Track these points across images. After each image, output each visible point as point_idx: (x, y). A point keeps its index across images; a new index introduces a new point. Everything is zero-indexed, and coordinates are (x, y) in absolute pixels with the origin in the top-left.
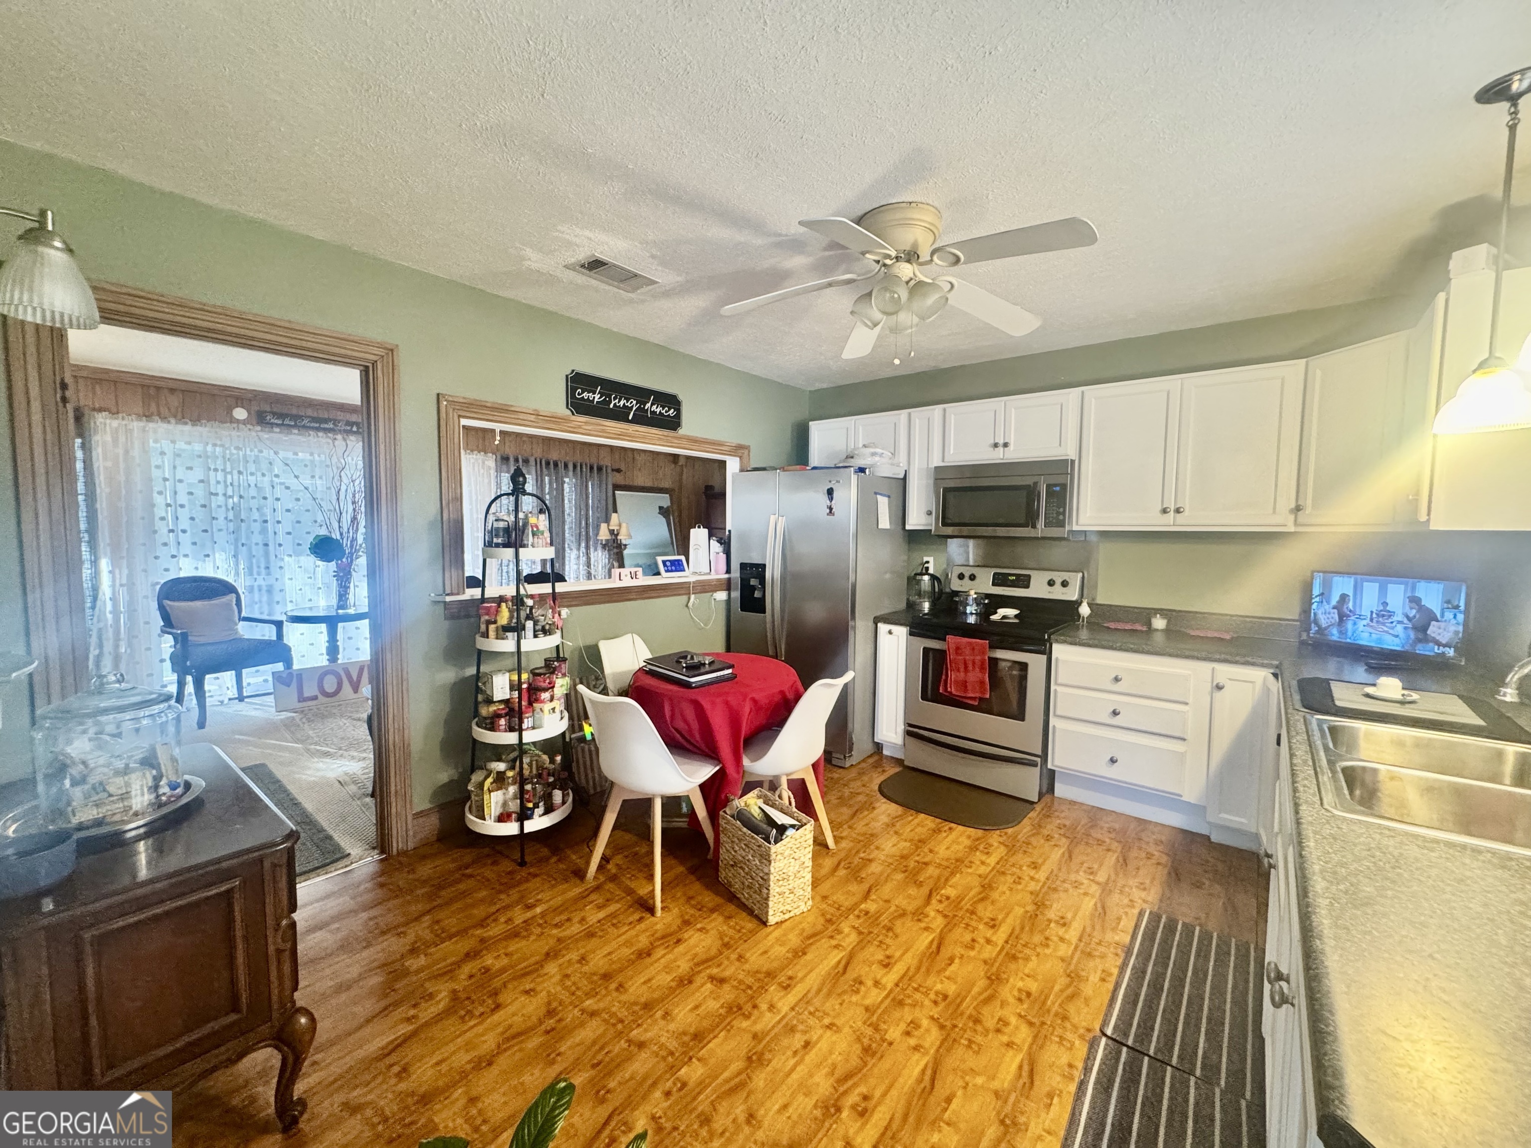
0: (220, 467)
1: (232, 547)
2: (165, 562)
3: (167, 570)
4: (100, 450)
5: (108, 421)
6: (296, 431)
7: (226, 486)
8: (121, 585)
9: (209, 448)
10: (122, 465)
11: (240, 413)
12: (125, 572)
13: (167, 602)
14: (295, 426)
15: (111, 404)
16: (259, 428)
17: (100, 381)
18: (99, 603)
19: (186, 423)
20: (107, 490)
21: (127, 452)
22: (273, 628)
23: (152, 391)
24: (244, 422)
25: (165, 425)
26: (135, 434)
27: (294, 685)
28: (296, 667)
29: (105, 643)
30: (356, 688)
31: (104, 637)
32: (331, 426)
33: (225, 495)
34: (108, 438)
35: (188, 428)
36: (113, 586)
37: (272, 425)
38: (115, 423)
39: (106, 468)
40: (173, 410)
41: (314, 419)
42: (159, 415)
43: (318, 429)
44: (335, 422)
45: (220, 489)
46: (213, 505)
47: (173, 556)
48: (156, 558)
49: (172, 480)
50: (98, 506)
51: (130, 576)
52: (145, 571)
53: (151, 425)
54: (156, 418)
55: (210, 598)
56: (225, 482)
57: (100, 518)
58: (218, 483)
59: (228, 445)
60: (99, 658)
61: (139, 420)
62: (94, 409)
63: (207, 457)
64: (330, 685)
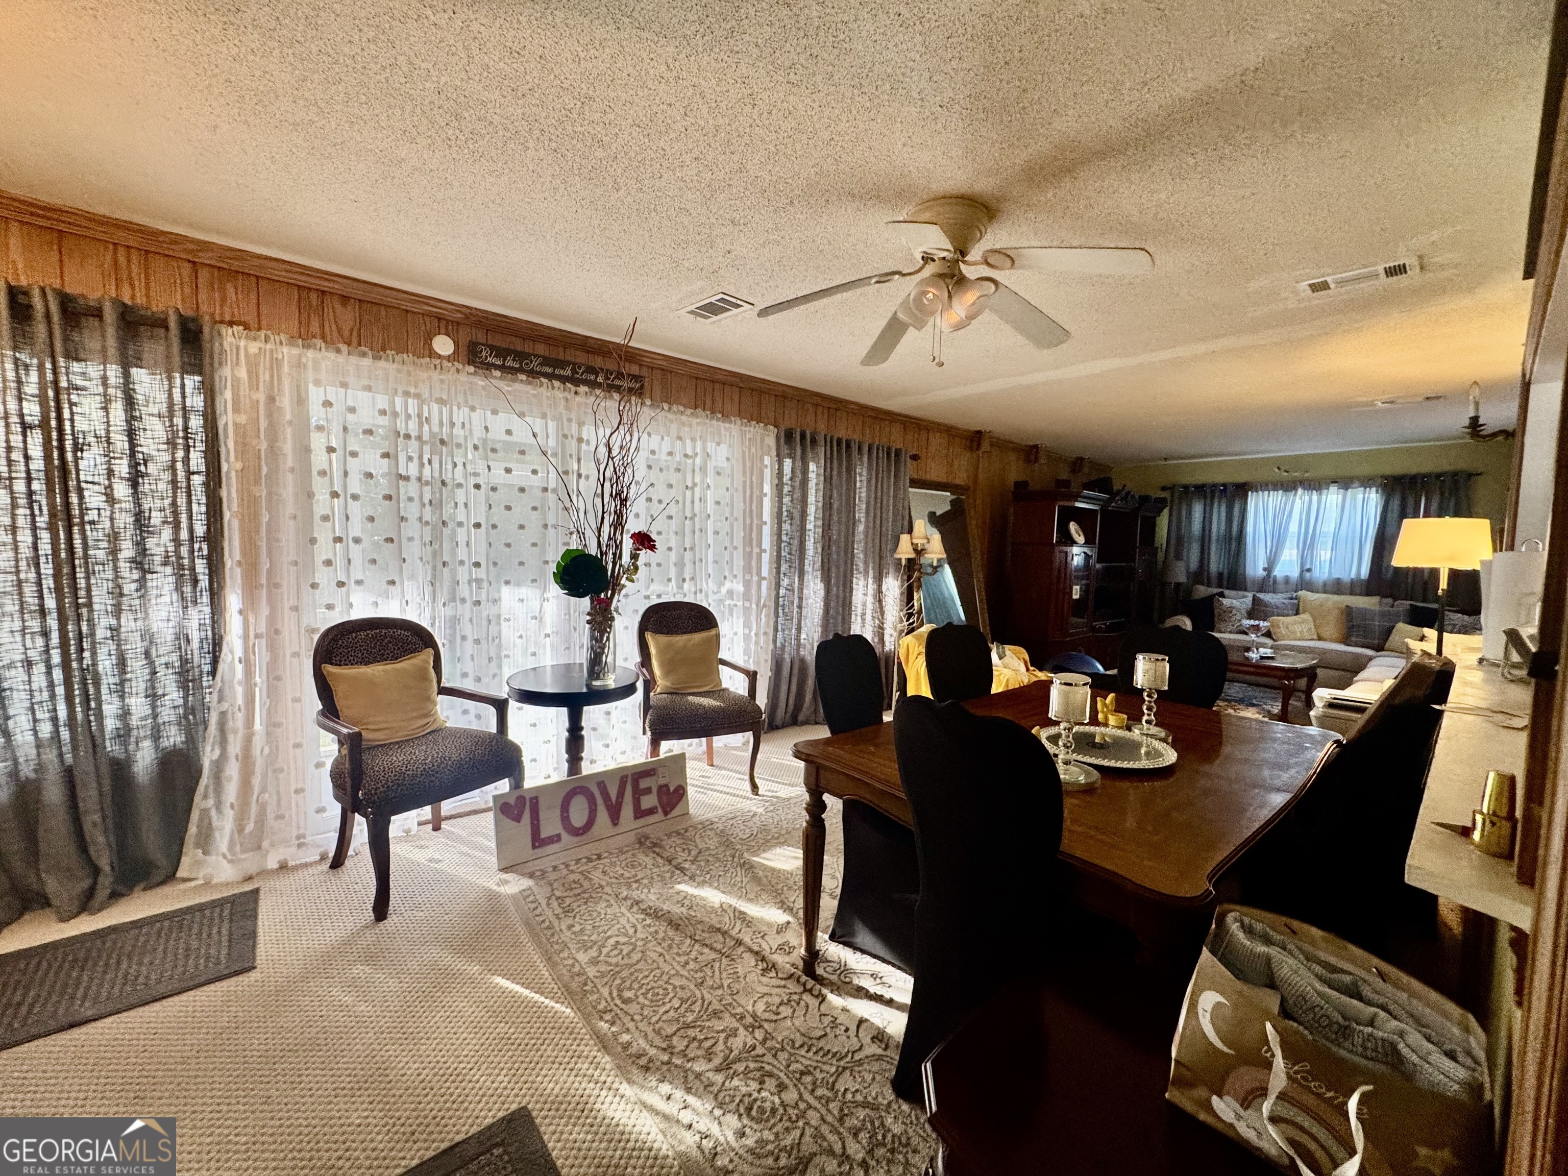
0: (413, 432)
1: (429, 568)
2: (327, 592)
3: (330, 607)
4: (228, 395)
5: (242, 343)
6: (523, 377)
7: (422, 465)
8: (257, 636)
9: (398, 401)
10: (263, 424)
11: (443, 345)
12: (265, 611)
13: (328, 668)
14: (521, 370)
15: (251, 319)
16: (471, 369)
17: (234, 274)
18: (221, 667)
19: (364, 355)
20: (239, 465)
21: (271, 399)
22: (491, 712)
23: (313, 296)
24: (448, 358)
25: (332, 355)
26: (286, 369)
27: (527, 817)
28: (528, 784)
29: (231, 738)
30: (615, 818)
31: (230, 724)
32: (568, 372)
34: (242, 373)
35: (367, 362)
36: (246, 637)
37: (489, 366)
38: (254, 347)
39: (236, 425)
40: (346, 333)
41: (546, 361)
42: (323, 337)
43: (550, 377)
44: (575, 366)
45: (413, 470)
46: (403, 497)
47: (341, 584)
48: (314, 586)
49: (340, 452)
50: (224, 493)
51: (272, 619)
52: (295, 609)
53: (310, 354)
54: (319, 342)
55: (395, 658)
56: (421, 457)
57: (227, 515)
58: (410, 459)
59: (426, 395)
60: (219, 766)
61: (291, 344)
62: (222, 322)
63: (395, 414)
64: (578, 814)
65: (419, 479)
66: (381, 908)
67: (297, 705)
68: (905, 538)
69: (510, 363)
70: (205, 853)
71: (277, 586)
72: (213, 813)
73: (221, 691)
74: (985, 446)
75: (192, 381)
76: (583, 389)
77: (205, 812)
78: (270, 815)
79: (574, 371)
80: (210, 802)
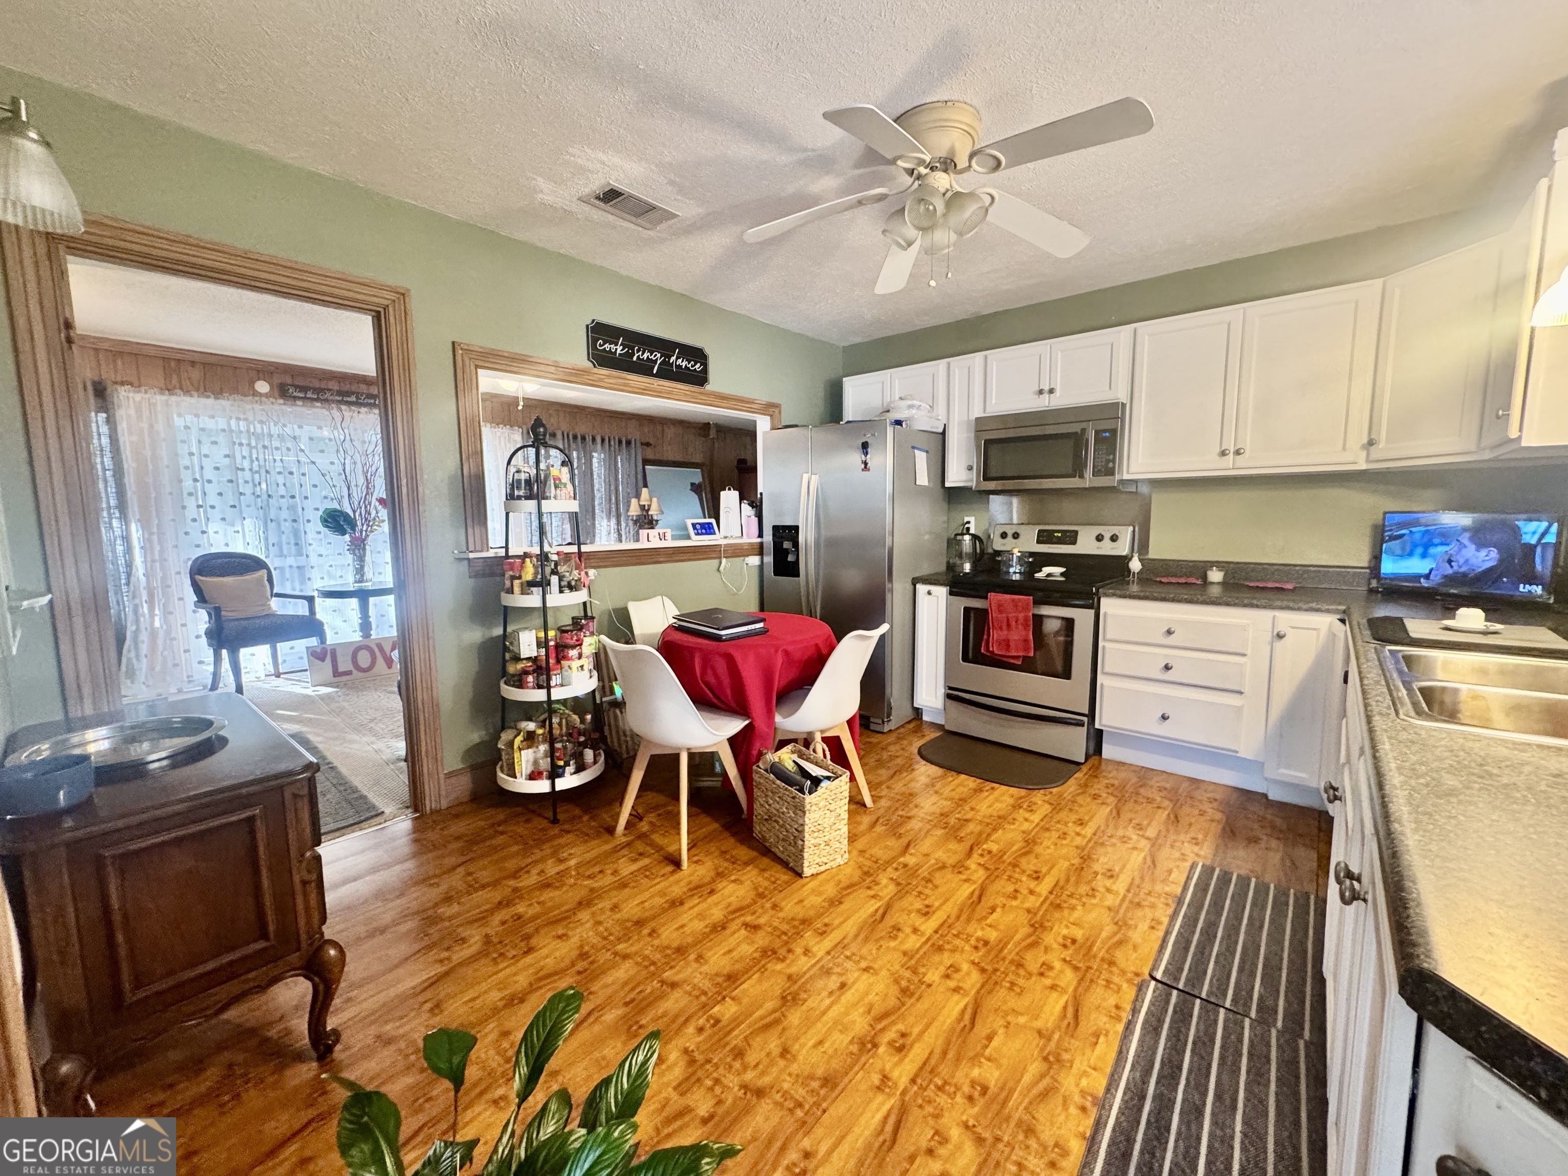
0: (244, 441)
1: (261, 523)
2: (196, 538)
3: (198, 546)
4: (124, 425)
5: (131, 395)
6: (319, 404)
7: (252, 461)
8: (154, 561)
9: (233, 422)
10: (147, 440)
11: (262, 387)
12: (157, 548)
13: (200, 578)
14: (317, 400)
15: (134, 379)
16: (281, 401)
17: (121, 353)
18: (133, 579)
19: (208, 397)
20: (134, 465)
21: (151, 426)
22: (306, 603)
23: (173, 364)
24: (266, 395)
26: (159, 408)
27: (328, 659)
28: (329, 642)
29: (141, 619)
30: (389, 665)
32: (353, 399)
33: (251, 470)
34: (132, 412)
35: (211, 401)
36: (146, 562)
37: (295, 398)
38: (138, 397)
39: (130, 441)
40: (196, 384)
41: (336, 393)
42: (181, 388)
43: (339, 402)
44: (358, 395)
45: (246, 464)
46: (241, 481)
47: (204, 532)
48: (187, 533)
49: (197, 455)
50: (126, 480)
51: (162, 552)
52: (176, 546)
53: (174, 399)
54: (178, 391)
55: (241, 574)
56: (251, 457)
57: (129, 494)
58: (244, 457)
59: (251, 419)
60: (137, 632)
61: (162, 394)
62: (116, 383)
63: (231, 431)
64: (364, 659)
68: (634, 501)
69: (309, 395)
70: (132, 682)
71: (164, 534)
72: (134, 661)
73: (134, 592)
74: (713, 434)
75: (102, 416)
76: (363, 410)
77: (129, 659)
78: (170, 664)
79: (357, 398)
80: (133, 654)
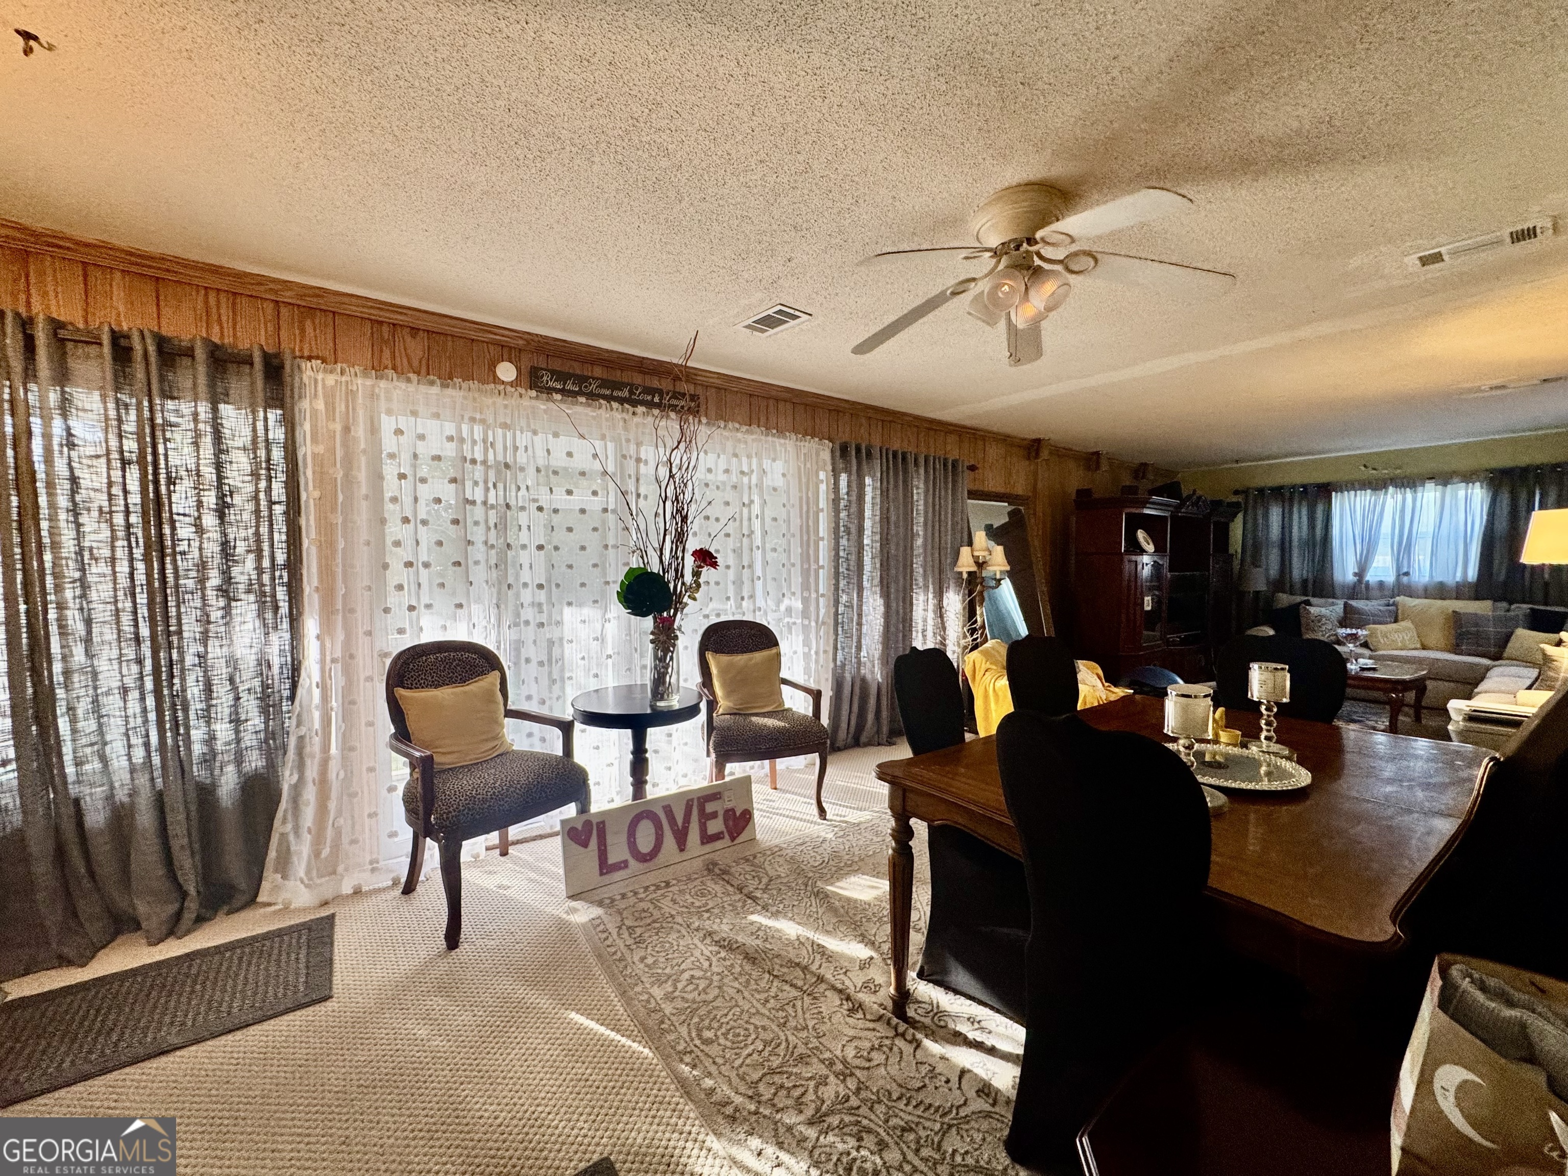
0: (479, 457)
1: (494, 590)
2: (400, 617)
3: (401, 631)
4: (307, 426)
5: (320, 376)
6: (582, 399)
7: (487, 489)
8: (333, 661)
9: (465, 428)
10: (339, 453)
11: (507, 371)
12: (340, 636)
13: (400, 692)
14: (580, 393)
16: (533, 393)
17: (311, 311)
18: (300, 692)
19: (432, 383)
20: (317, 494)
21: (347, 429)
23: (385, 328)
24: (511, 384)
25: (403, 385)
26: (360, 401)
27: (594, 842)
28: (594, 808)
29: (308, 762)
30: (682, 844)
31: (308, 750)
32: (625, 393)
34: (320, 405)
35: (435, 390)
36: (322, 661)
37: (550, 390)
38: (331, 380)
39: (315, 456)
40: (416, 363)
41: (605, 383)
42: (394, 368)
43: (609, 399)
44: (632, 388)
45: (479, 494)
46: (469, 521)
47: (411, 608)
48: (387, 610)
49: (410, 478)
50: (303, 521)
51: (348, 643)
52: (369, 633)
53: (383, 384)
54: (390, 373)
55: (464, 681)
56: (486, 482)
57: (306, 543)
58: (476, 483)
59: (490, 420)
60: (297, 789)
61: (365, 375)
62: (301, 357)
63: (462, 440)
64: (645, 839)
65: (485, 503)
66: (453, 937)
67: (371, 729)
68: (965, 551)
69: (569, 386)
70: (285, 877)
71: (352, 611)
72: (291, 837)
73: (299, 715)
74: (1045, 454)
75: (274, 415)
76: (641, 409)
77: (283, 835)
78: (345, 840)
79: (631, 392)
80: (289, 827)
